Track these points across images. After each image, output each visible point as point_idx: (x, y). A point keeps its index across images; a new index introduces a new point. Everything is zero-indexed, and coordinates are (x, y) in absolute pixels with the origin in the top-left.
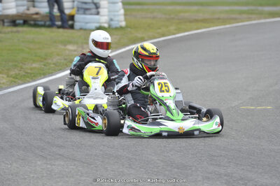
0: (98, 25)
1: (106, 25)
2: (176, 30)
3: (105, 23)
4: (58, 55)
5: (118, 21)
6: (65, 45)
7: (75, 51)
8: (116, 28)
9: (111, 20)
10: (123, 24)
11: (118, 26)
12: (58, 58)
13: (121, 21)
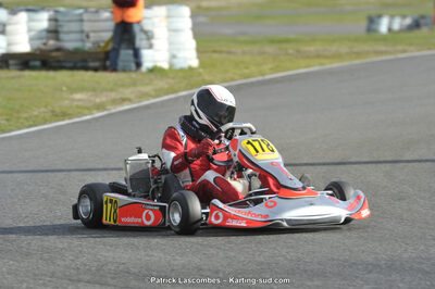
0: (150, 65)
1: (165, 66)
2: (271, 69)
3: (164, 61)
4: (46, 106)
5: (184, 58)
6: (72, 93)
7: (79, 100)
8: (182, 70)
10: (195, 63)
12: (43, 109)
13: (191, 59)
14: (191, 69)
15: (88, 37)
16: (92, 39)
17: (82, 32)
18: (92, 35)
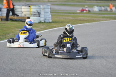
0: (39, 21)
1: (43, 21)
3: (43, 20)
5: (48, 20)
8: (47, 23)
9: (45, 19)
11: (48, 22)
13: (50, 20)
14: (50, 22)
15: (23, 13)
16: (24, 13)
17: (21, 11)
18: (24, 12)
